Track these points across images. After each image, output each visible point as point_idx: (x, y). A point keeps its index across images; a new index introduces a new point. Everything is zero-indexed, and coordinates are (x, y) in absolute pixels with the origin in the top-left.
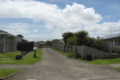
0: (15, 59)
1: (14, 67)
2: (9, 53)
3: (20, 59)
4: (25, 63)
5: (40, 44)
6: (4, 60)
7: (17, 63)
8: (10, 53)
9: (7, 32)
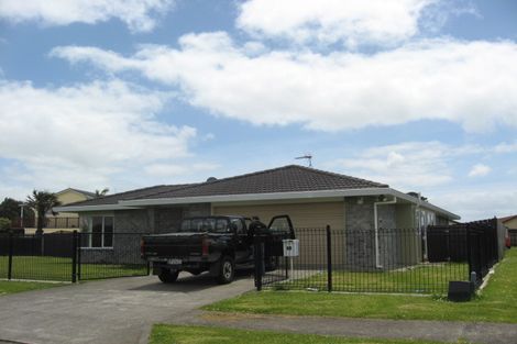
0: (443, 299)
1: (460, 332)
2: (400, 270)
3: (468, 300)
4: (502, 319)
5: (510, 231)
6: (401, 300)
7: (464, 317)
8: (404, 269)
9: (387, 186)
